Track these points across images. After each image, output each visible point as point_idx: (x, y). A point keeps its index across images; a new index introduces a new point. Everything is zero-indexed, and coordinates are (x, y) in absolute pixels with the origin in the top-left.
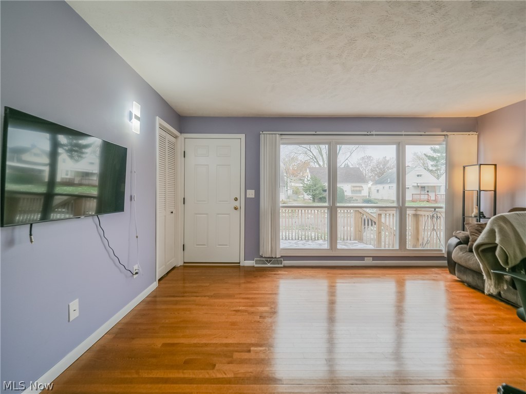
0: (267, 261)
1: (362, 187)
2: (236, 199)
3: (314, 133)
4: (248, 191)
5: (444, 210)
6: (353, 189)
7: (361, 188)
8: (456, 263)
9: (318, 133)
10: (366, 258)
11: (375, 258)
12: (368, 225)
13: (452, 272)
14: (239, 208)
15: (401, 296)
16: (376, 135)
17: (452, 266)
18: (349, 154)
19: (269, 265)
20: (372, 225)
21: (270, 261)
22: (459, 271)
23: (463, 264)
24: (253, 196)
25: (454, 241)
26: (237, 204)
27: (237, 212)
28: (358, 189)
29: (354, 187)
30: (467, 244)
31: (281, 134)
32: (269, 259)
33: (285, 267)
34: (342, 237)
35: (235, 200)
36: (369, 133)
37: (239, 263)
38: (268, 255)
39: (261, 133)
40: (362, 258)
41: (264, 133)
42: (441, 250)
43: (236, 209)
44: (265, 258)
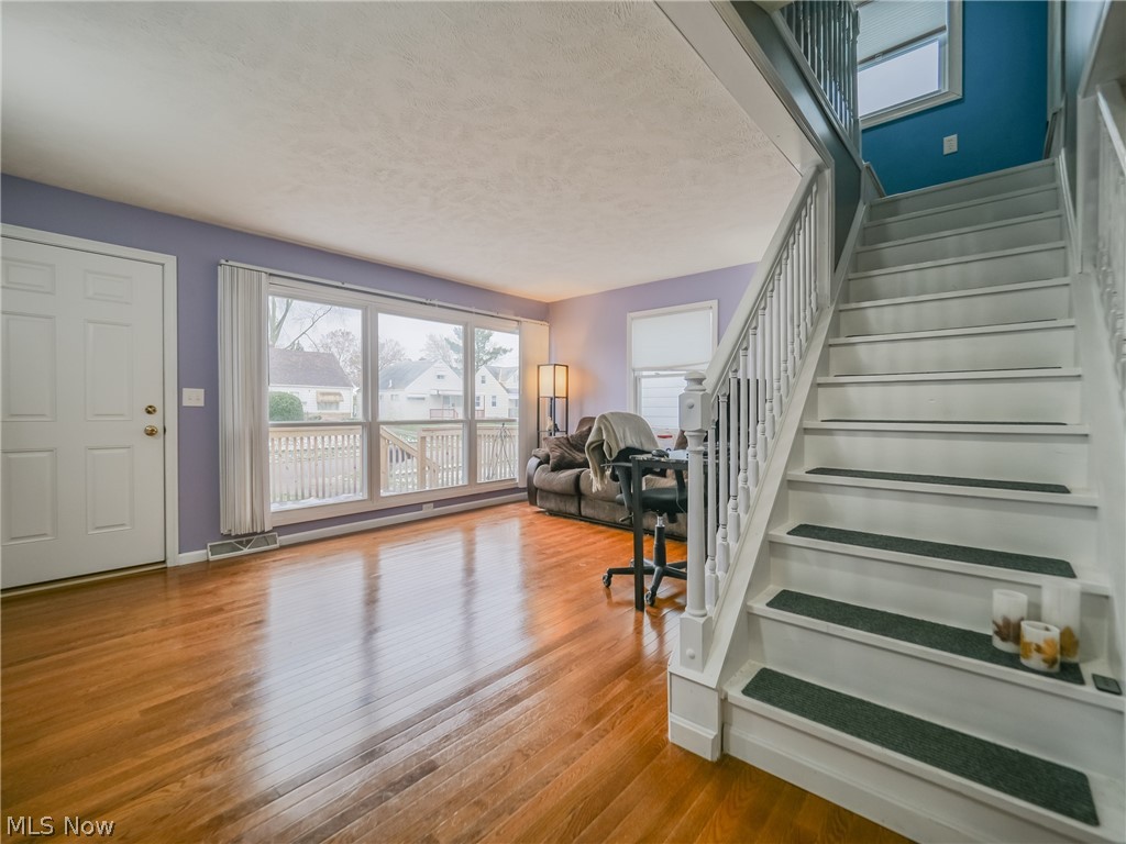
0: (241, 543)
1: (340, 395)
2: (150, 410)
3: (340, 284)
4: (186, 391)
5: (516, 426)
6: (321, 398)
7: (338, 398)
8: (537, 489)
9: (346, 285)
10: (424, 506)
11: (438, 503)
12: (397, 461)
13: (533, 502)
14: (161, 431)
15: (470, 555)
16: (440, 306)
17: (533, 493)
18: (308, 322)
19: (246, 551)
20: (403, 460)
21: (248, 542)
22: (542, 498)
23: (547, 487)
24: (201, 404)
25: (534, 461)
26: (154, 421)
27: (156, 442)
28: (331, 398)
29: (323, 394)
30: (548, 463)
31: (271, 274)
32: (244, 539)
33: (282, 548)
34: (352, 487)
35: (149, 412)
36: (428, 302)
37: (164, 562)
38: (246, 529)
39: (223, 262)
40: (418, 506)
41: (230, 263)
42: (514, 479)
43: (151, 433)
44: (237, 536)
